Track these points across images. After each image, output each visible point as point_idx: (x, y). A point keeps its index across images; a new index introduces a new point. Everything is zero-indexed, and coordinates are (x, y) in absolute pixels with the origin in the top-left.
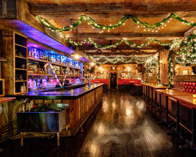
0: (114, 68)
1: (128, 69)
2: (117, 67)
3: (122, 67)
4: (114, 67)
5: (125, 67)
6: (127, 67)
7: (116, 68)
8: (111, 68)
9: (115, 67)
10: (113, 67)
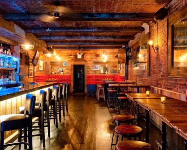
0: (79, 56)
1: (104, 58)
2: (85, 55)
3: (94, 55)
4: (80, 54)
5: (98, 54)
6: (101, 54)
7: (83, 56)
8: (74, 56)
9: (82, 54)
10: (78, 54)
